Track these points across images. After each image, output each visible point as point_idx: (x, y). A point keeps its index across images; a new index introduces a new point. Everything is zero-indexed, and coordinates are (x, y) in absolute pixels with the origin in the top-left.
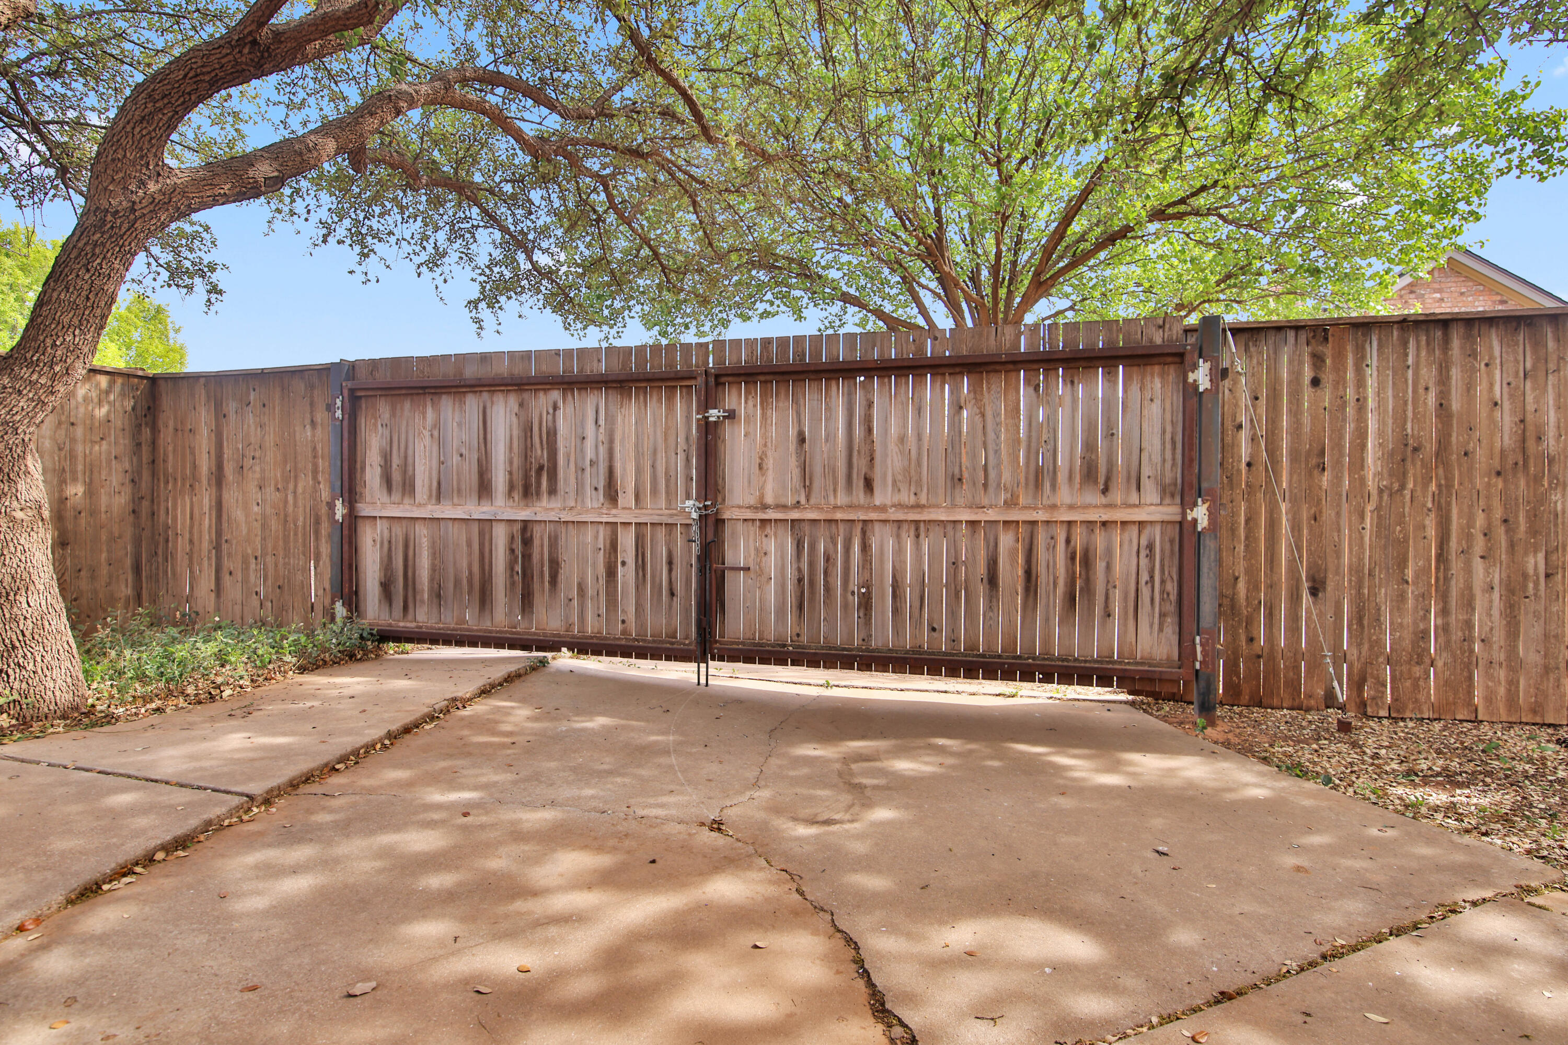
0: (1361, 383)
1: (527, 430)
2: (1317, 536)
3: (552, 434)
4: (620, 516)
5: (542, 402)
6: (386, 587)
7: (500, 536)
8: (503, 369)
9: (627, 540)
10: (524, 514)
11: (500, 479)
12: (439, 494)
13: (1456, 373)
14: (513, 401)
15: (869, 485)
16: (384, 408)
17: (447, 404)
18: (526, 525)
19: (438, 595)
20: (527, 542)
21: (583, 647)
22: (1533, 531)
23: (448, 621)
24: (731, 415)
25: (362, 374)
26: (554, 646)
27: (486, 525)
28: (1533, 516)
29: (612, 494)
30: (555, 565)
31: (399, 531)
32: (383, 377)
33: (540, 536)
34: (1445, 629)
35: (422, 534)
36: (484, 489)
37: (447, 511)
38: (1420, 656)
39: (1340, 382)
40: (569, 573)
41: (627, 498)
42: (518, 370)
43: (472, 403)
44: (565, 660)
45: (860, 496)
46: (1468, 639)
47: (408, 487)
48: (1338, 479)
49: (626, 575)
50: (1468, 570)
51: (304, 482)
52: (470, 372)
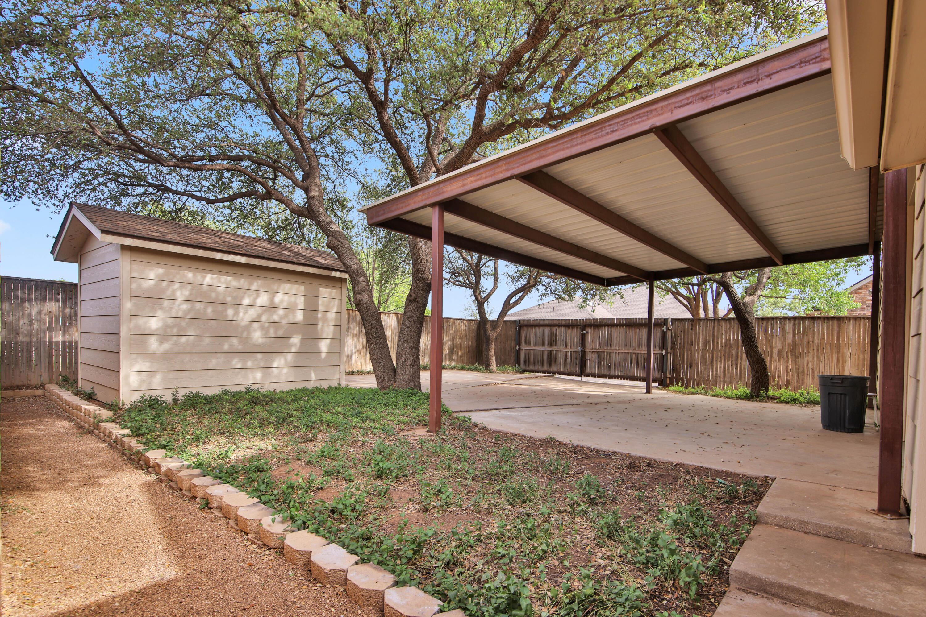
0: (699, 330)
1: (551, 333)
2: (691, 357)
3: (556, 335)
4: (567, 350)
5: (554, 329)
6: (525, 362)
7: (546, 353)
8: (547, 322)
9: (569, 354)
10: (550, 349)
11: (546, 342)
12: (535, 345)
13: (716, 328)
14: (549, 328)
15: (611, 346)
16: (525, 329)
17: (537, 329)
18: (551, 351)
19: (534, 363)
20: (551, 354)
21: (561, 373)
22: (729, 357)
23: (536, 368)
24: (587, 332)
25: (522, 322)
26: (555, 373)
27: (544, 351)
28: (729, 355)
29: (566, 346)
30: (556, 358)
31: (528, 352)
32: (525, 323)
33: (553, 354)
34: (712, 375)
35: (532, 352)
36: (543, 344)
37: (537, 348)
38: (708, 379)
39: (696, 329)
40: (558, 360)
41: (569, 347)
42: (550, 322)
43: (542, 328)
44: (557, 375)
45: (609, 348)
46: (716, 377)
47: (530, 344)
48: (695, 347)
49: (568, 361)
50: (717, 364)
51: (509, 342)
52: (541, 323)
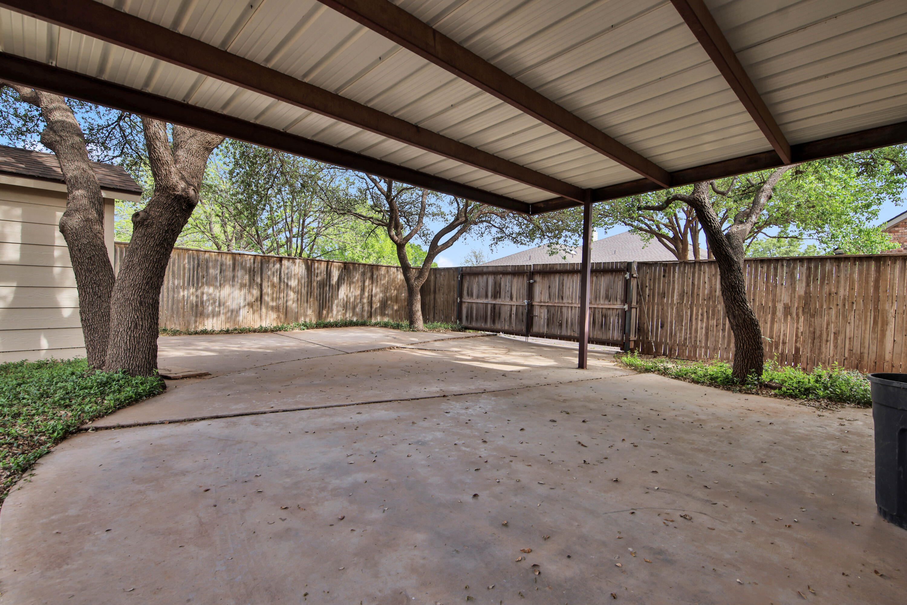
0: (674, 277)
1: (495, 283)
2: (663, 313)
3: (500, 284)
4: (513, 303)
5: (499, 277)
6: (467, 317)
7: (489, 307)
8: (490, 269)
9: (514, 309)
10: (494, 302)
11: (490, 294)
12: (478, 297)
13: (696, 275)
14: (493, 277)
15: (562, 299)
16: (468, 278)
17: (480, 277)
18: (494, 304)
19: (477, 320)
20: (494, 308)
21: (506, 332)
22: (713, 315)
23: (478, 325)
24: (535, 282)
25: (464, 269)
26: (498, 332)
27: (487, 304)
28: (713, 311)
29: (511, 299)
30: (500, 314)
31: (470, 305)
32: (468, 270)
33: (497, 308)
34: (690, 338)
35: (474, 305)
36: (487, 296)
37: (479, 301)
38: (685, 344)
39: (669, 276)
40: (503, 316)
41: (514, 299)
42: (494, 269)
43: (485, 277)
44: (502, 335)
45: (561, 301)
46: (696, 341)
47: (472, 296)
48: (668, 300)
49: (513, 316)
50: (697, 323)
51: (452, 293)
52: (485, 270)
